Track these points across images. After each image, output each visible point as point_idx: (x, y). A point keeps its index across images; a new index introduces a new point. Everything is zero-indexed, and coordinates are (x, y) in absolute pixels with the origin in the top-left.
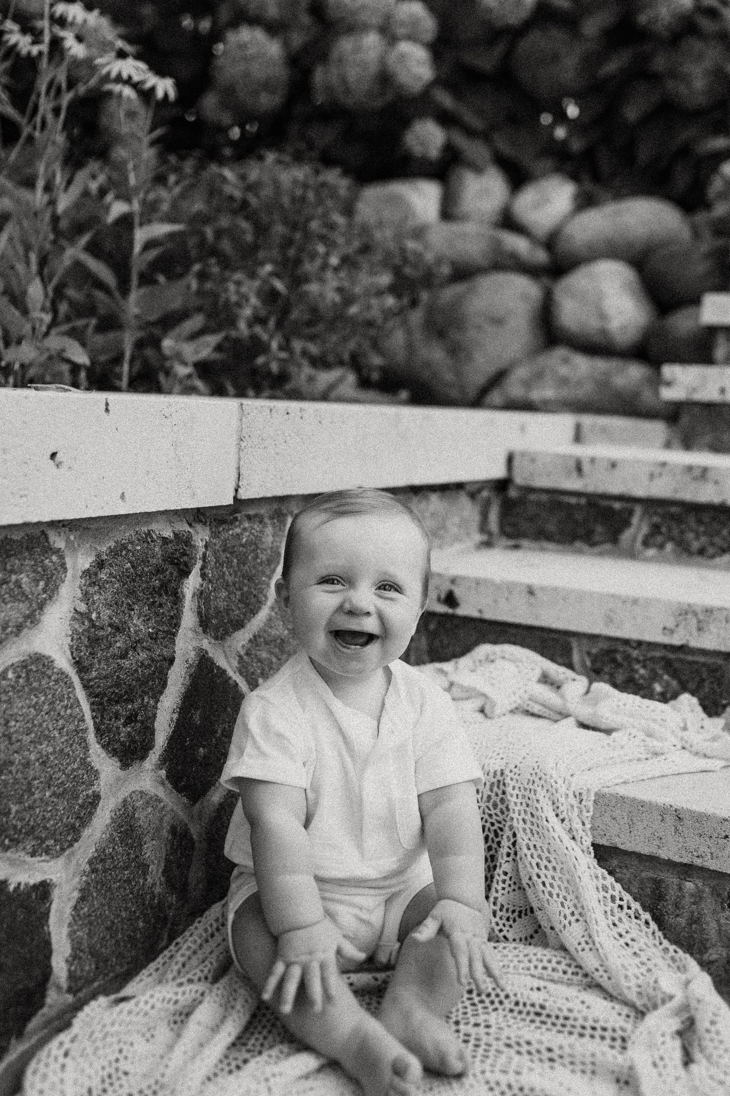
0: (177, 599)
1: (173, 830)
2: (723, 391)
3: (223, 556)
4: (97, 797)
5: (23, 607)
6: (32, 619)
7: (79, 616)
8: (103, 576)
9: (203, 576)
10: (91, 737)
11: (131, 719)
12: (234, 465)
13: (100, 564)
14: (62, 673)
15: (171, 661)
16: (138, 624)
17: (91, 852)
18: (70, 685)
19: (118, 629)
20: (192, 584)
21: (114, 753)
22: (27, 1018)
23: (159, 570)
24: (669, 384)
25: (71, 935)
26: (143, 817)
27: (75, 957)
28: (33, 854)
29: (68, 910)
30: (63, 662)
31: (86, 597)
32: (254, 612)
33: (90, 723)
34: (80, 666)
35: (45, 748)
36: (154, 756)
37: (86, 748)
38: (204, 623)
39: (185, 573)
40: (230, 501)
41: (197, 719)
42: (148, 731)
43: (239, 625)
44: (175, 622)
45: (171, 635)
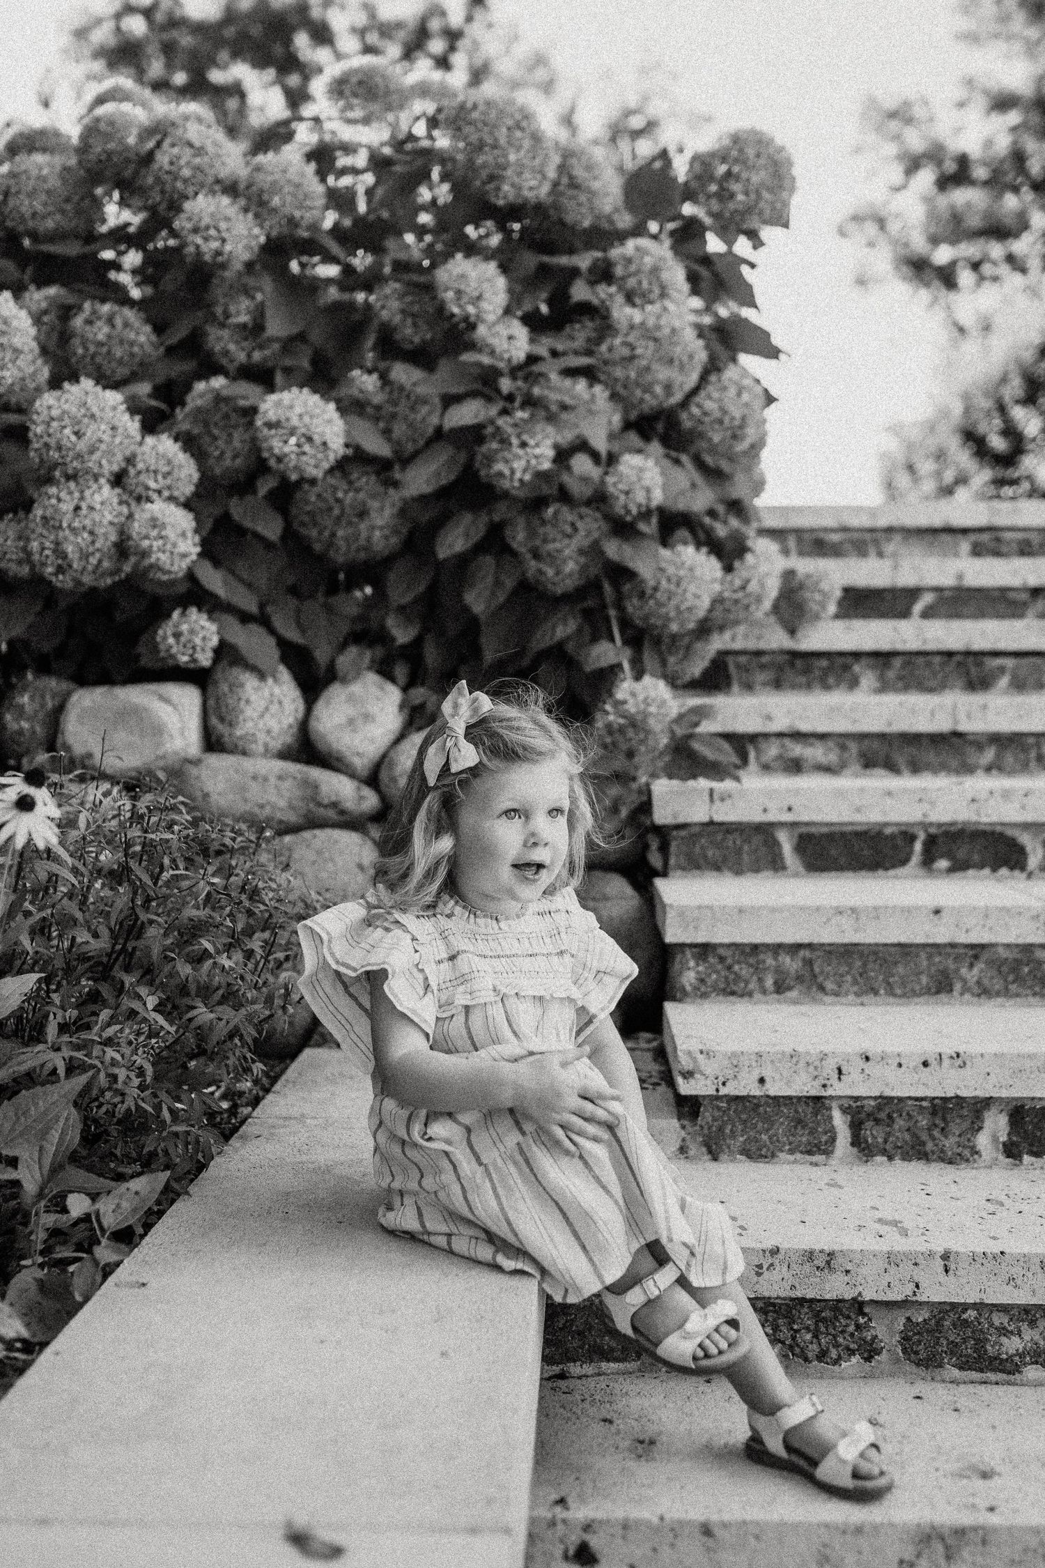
2: (762, 1081)
24: (688, 1075)
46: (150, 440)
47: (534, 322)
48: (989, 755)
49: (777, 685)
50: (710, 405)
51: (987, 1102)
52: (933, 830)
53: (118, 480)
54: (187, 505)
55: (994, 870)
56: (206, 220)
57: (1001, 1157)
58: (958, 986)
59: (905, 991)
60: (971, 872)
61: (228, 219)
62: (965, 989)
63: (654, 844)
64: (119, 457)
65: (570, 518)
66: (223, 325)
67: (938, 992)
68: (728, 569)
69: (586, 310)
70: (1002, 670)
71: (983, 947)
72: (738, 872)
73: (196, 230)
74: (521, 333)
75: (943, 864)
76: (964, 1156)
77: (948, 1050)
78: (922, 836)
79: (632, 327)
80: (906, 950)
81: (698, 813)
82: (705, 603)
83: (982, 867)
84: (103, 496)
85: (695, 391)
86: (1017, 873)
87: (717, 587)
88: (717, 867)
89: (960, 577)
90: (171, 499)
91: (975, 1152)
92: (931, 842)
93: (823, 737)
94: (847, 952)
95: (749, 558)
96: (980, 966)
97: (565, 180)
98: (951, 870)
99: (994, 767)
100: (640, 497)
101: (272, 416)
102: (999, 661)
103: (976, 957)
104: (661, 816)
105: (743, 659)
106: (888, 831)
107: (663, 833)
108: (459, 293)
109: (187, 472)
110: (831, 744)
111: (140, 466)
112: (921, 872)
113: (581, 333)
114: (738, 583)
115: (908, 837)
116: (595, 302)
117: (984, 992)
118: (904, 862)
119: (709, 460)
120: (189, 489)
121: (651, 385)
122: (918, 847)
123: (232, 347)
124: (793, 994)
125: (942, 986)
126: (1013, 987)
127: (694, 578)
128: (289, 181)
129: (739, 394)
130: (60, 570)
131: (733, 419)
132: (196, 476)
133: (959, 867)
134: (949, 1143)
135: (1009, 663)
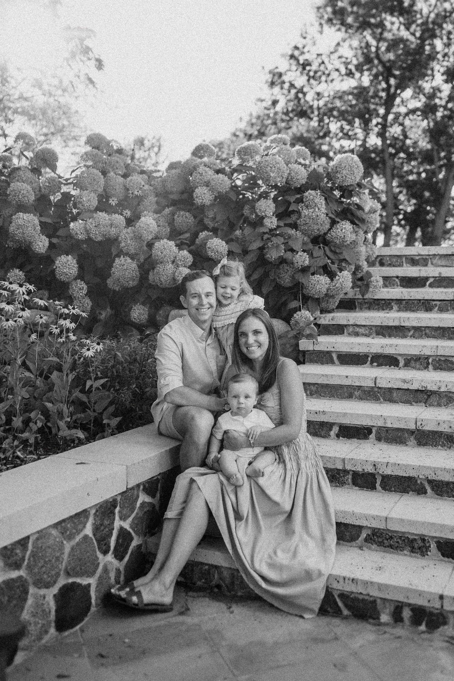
0: (114, 514)
1: (116, 569)
3: (125, 501)
4: (99, 563)
5: (82, 525)
6: (84, 527)
7: (94, 524)
8: (98, 514)
9: (120, 507)
10: (97, 550)
11: (105, 545)
12: (125, 480)
13: (97, 511)
14: (91, 538)
15: (113, 529)
16: (106, 522)
17: (98, 575)
18: (92, 540)
19: (101, 525)
20: (117, 509)
21: (102, 553)
22: (87, 613)
23: (110, 509)
25: (95, 595)
26: (109, 567)
27: (96, 599)
28: (87, 577)
29: (94, 590)
30: (91, 535)
31: (95, 519)
32: (133, 512)
33: (97, 547)
34: (94, 535)
35: (88, 554)
36: (111, 552)
37: (96, 553)
38: (121, 518)
39: (115, 507)
40: (125, 489)
41: (120, 541)
42: (109, 547)
43: (129, 516)
44: (114, 519)
45: (113, 523)
46: (181, 252)
47: (279, 216)
48: (411, 333)
49: (369, 309)
50: (333, 234)
51: (334, 424)
52: (373, 355)
53: (173, 262)
54: (189, 268)
55: (390, 367)
56: (199, 195)
57: (336, 437)
58: (354, 397)
59: (341, 397)
60: (383, 367)
61: (204, 194)
62: (356, 397)
63: (301, 355)
64: (172, 257)
65: (286, 268)
66: (208, 217)
67: (350, 398)
68: (332, 280)
69: (293, 212)
70: (436, 305)
71: (361, 386)
72: (322, 364)
73: (197, 197)
74: (275, 220)
75: (375, 364)
76: (326, 436)
77: (322, 410)
78: (371, 356)
79: (305, 216)
80: (341, 386)
81: (311, 348)
82: (325, 290)
83: (386, 365)
84: (170, 267)
85: (330, 230)
86: (396, 368)
87: (327, 286)
88: (316, 362)
89: (440, 273)
90: (185, 266)
91: (329, 435)
92: (373, 358)
93: (364, 326)
94: (327, 386)
95: (337, 278)
96: (360, 391)
97: (290, 177)
98: (378, 366)
99: (413, 336)
100: (300, 264)
101: (209, 246)
102: (434, 303)
103: (359, 389)
104: (301, 348)
105: (359, 301)
106: (361, 354)
107: (304, 352)
108: (260, 210)
109: (190, 259)
110: (367, 328)
111: (177, 259)
112: (370, 366)
113: (294, 217)
114: (334, 284)
115: (366, 356)
116: (295, 209)
117: (361, 399)
118: (366, 363)
119: (333, 249)
120: (190, 264)
121: (314, 230)
122: (369, 359)
123: (210, 223)
124: (314, 396)
125: (350, 396)
126: (368, 398)
127: (318, 284)
128: (219, 183)
129: (342, 230)
130: (161, 284)
131: (340, 237)
132: (192, 261)
133: (380, 365)
134: (323, 433)
135: (438, 303)
